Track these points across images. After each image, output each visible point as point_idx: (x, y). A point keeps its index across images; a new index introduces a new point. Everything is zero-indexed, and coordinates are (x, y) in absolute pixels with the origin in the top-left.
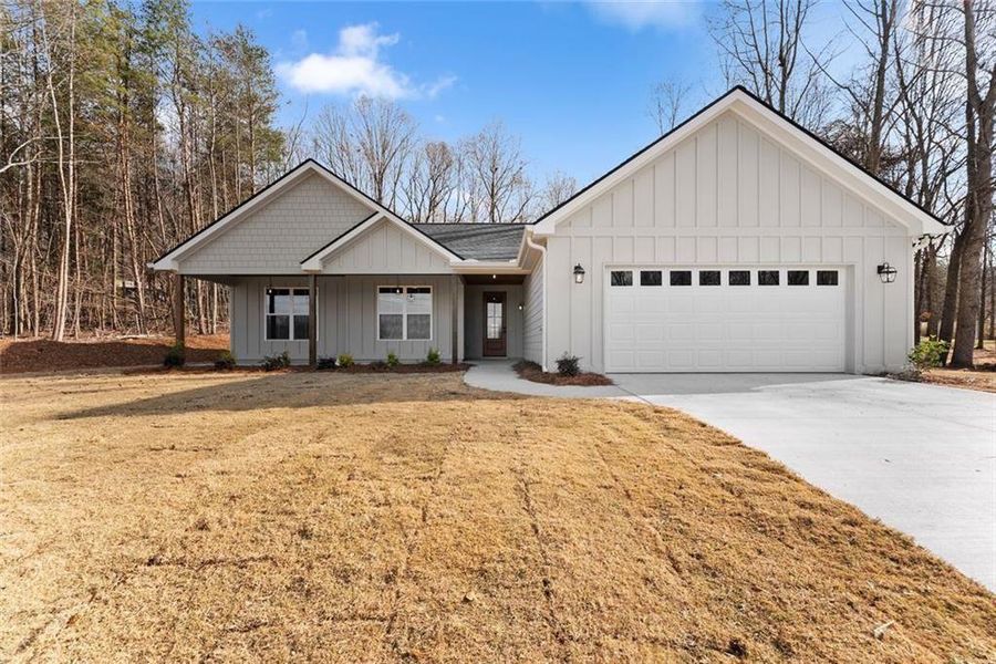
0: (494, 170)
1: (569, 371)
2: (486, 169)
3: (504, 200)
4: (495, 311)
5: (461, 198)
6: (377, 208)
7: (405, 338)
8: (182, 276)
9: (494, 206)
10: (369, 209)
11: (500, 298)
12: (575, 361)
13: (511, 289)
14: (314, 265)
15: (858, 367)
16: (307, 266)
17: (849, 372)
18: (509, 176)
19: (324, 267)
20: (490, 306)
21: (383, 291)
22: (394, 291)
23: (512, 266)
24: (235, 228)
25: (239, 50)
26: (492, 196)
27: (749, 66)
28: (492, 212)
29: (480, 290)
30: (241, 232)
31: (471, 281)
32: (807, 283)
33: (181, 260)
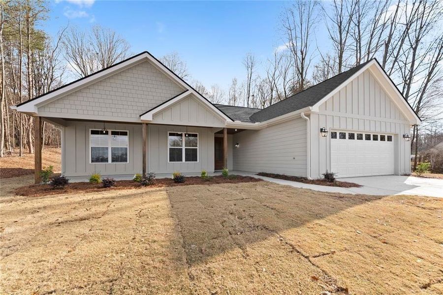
6: (188, 88)
7: (184, 161)
8: (40, 117)
10: (182, 87)
14: (148, 118)
16: (143, 118)
17: (396, 174)
23: (255, 125)
24: (80, 91)
30: (84, 95)
32: (385, 140)
33: (40, 106)
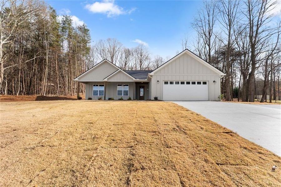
0: (141, 56)
1: (156, 99)
2: (139, 55)
3: (144, 63)
4: (142, 90)
5: (133, 63)
6: (119, 68)
7: (123, 95)
9: (141, 65)
10: (117, 69)
11: (143, 87)
12: (157, 97)
13: (146, 85)
14: (106, 80)
15: (210, 100)
16: (104, 80)
17: (209, 100)
18: (145, 57)
19: (108, 80)
20: (141, 89)
21: (118, 85)
22: (121, 85)
23: (146, 80)
25: (83, 30)
26: (141, 62)
27: (201, 34)
28: (141, 66)
29: (139, 85)
31: (137, 83)
32: (201, 84)
33: (79, 79)
